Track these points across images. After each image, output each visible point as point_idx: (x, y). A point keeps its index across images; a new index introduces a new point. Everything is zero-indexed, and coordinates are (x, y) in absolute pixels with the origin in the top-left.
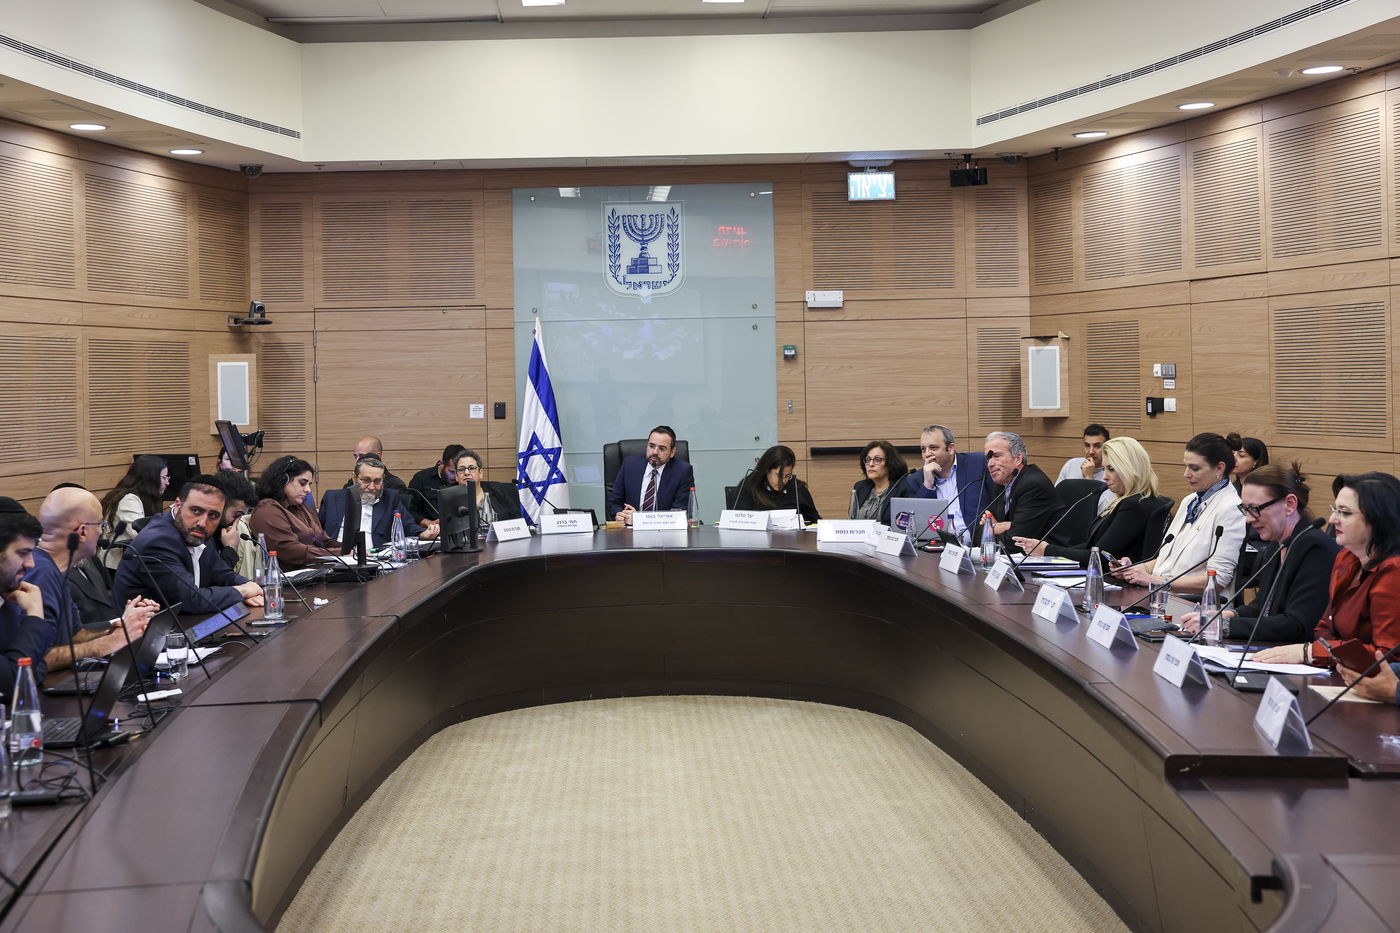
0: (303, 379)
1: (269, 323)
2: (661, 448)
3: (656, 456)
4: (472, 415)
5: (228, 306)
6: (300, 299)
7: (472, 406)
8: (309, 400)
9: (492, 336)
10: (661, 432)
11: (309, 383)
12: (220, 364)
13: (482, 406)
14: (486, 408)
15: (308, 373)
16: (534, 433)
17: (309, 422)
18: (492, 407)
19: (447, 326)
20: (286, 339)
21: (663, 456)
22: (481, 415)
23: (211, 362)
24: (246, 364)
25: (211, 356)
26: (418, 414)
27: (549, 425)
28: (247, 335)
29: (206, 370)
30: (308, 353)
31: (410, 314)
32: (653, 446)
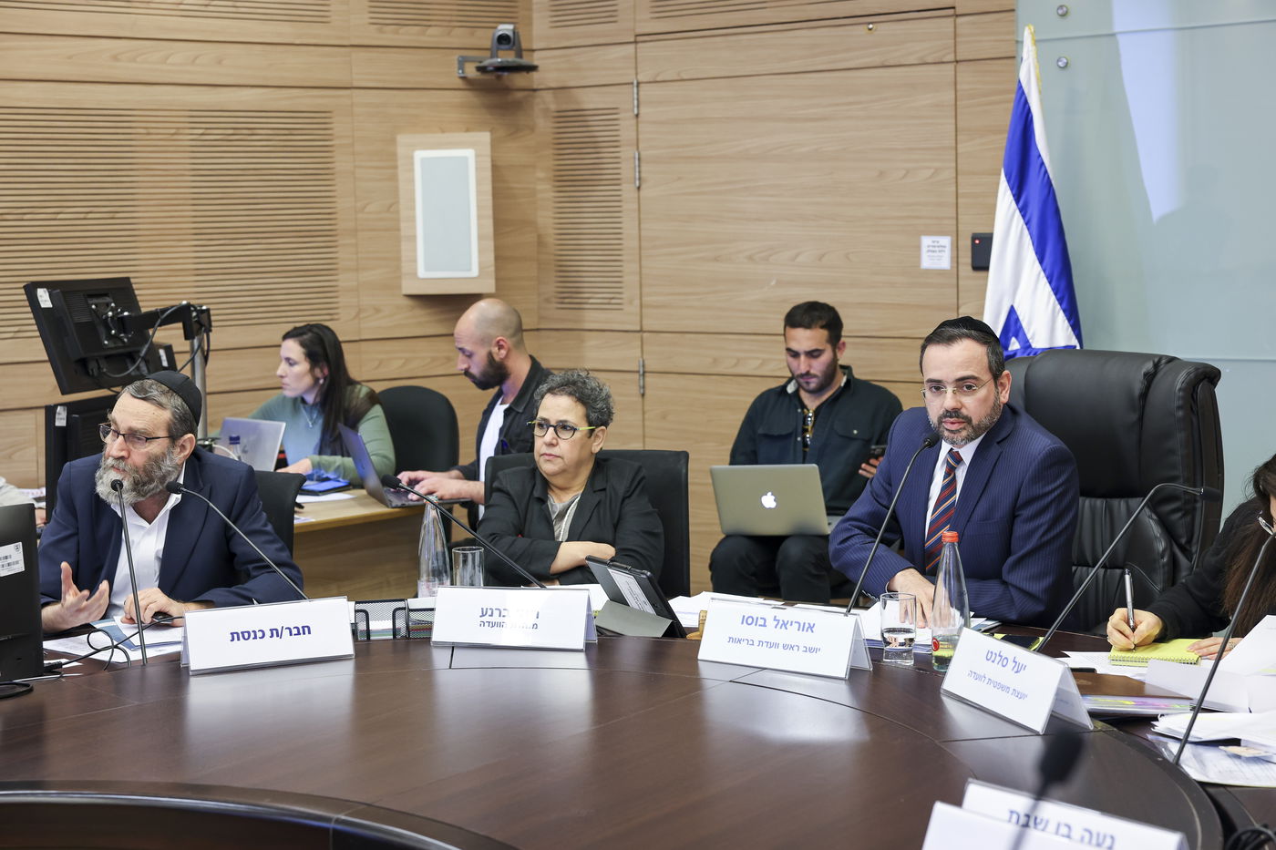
0: (617, 181)
1: (533, 68)
2: (965, 384)
4: (927, 262)
5: (459, 37)
6: (611, 17)
7: (926, 241)
9: (967, 76)
11: (627, 190)
12: (419, 155)
13: (946, 241)
14: (956, 247)
15: (627, 170)
16: (1012, 311)
17: (629, 268)
18: (966, 244)
19: (877, 60)
20: (590, 100)
22: (944, 262)
23: (401, 151)
24: (469, 153)
25: (402, 139)
26: (821, 258)
27: (1045, 290)
28: (519, 95)
29: (390, 167)
30: (626, 130)
31: (804, 36)
32: (937, 386)
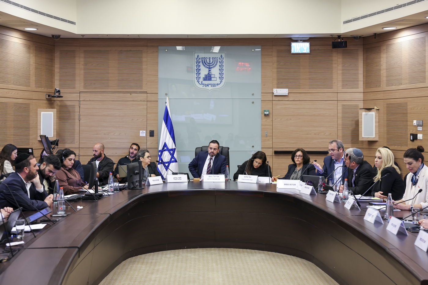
0: (74, 119)
1: (62, 97)
2: (215, 149)
3: (213, 152)
4: (141, 135)
5: (46, 90)
6: (74, 88)
7: (141, 131)
8: (77, 128)
9: (149, 104)
10: (214, 143)
11: (77, 121)
12: (42, 113)
13: (145, 131)
14: (146, 132)
15: (77, 117)
16: (165, 143)
17: (77, 137)
18: (148, 132)
19: (132, 100)
20: (68, 103)
21: (215, 152)
22: (144, 135)
23: (38, 112)
24: (52, 113)
25: (38, 110)
27: (171, 139)
28: (53, 101)
29: (37, 115)
30: (77, 109)
31: (117, 94)
32: (211, 148)
